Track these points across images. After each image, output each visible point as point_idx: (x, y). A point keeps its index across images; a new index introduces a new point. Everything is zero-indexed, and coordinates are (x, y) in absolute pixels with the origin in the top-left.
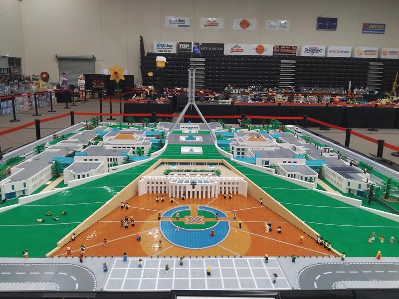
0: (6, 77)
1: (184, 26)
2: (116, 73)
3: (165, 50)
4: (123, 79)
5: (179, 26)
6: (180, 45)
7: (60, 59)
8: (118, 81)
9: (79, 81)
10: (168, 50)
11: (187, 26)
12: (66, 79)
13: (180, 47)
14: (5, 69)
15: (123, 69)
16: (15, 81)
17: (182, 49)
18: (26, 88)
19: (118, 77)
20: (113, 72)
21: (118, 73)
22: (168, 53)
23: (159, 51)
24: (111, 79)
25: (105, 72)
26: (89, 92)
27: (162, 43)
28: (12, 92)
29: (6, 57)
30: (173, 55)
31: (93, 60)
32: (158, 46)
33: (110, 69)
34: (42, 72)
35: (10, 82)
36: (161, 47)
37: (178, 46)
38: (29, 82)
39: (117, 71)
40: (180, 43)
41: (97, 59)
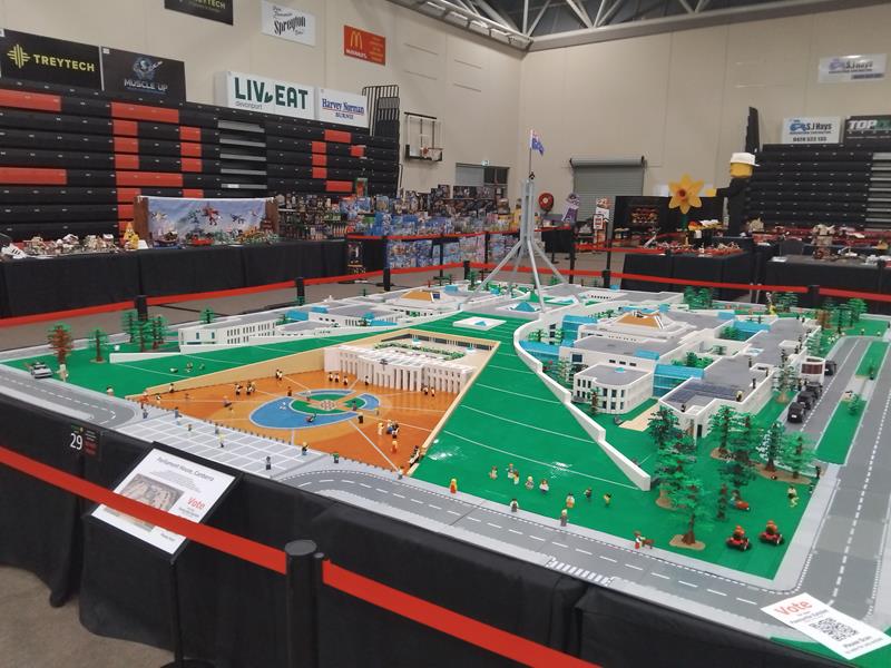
0: (466, 203)
1: (868, 76)
2: (682, 193)
3: (809, 136)
4: (698, 204)
5: (856, 77)
6: (853, 123)
7: (578, 168)
8: (685, 210)
9: (598, 210)
10: (817, 136)
11: (878, 76)
12: (575, 208)
13: (852, 127)
14: (466, 188)
15: (700, 185)
16: (481, 210)
17: (857, 133)
18: (486, 223)
19: (686, 201)
20: (677, 190)
21: (688, 193)
22: (817, 142)
23: (795, 139)
24: (672, 205)
25: (664, 192)
26: (622, 233)
27: (805, 121)
28: (458, 229)
29: (480, 167)
30: (832, 147)
31: (641, 165)
32: (793, 128)
33: (671, 185)
34: (545, 192)
35: (470, 213)
36: (800, 130)
37: (847, 124)
38: (505, 212)
39: (685, 187)
40: (853, 118)
41: (649, 163)
